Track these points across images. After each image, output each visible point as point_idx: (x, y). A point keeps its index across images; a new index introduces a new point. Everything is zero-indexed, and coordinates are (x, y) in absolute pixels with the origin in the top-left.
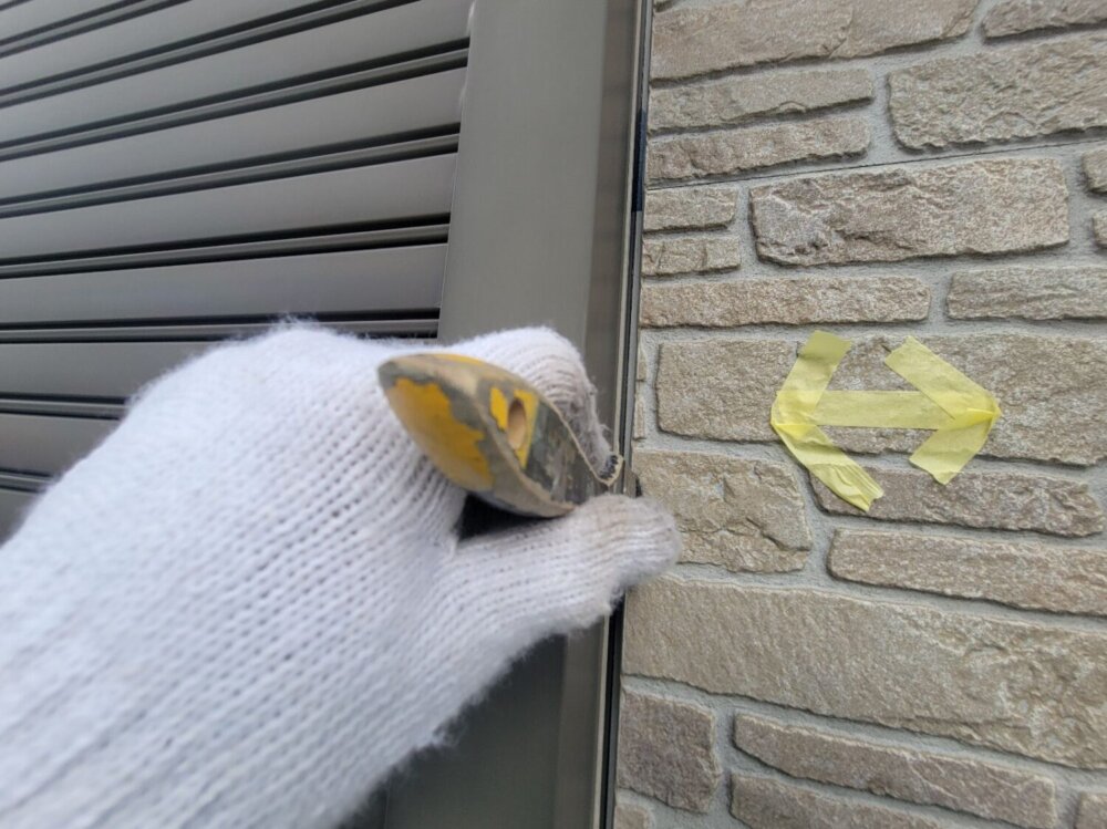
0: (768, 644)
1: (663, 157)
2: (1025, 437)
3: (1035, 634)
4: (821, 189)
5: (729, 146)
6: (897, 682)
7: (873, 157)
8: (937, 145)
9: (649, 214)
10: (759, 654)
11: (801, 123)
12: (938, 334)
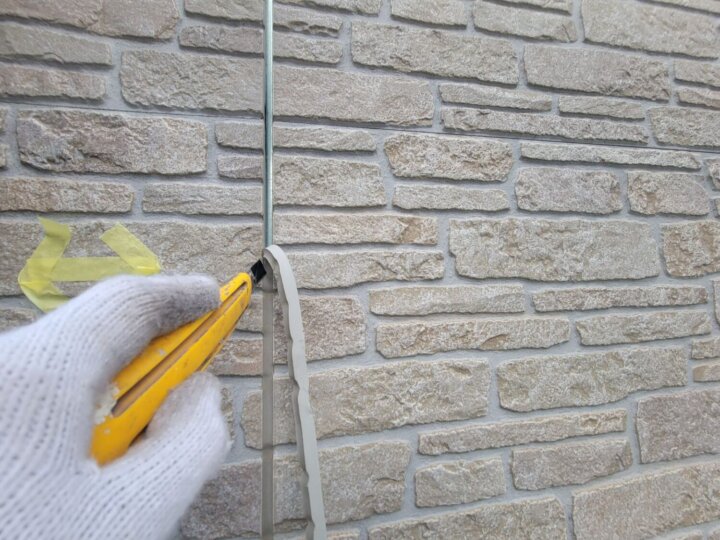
4: (69, 120)
7: (109, 104)
8: (145, 104)
11: (60, 71)
12: (137, 221)
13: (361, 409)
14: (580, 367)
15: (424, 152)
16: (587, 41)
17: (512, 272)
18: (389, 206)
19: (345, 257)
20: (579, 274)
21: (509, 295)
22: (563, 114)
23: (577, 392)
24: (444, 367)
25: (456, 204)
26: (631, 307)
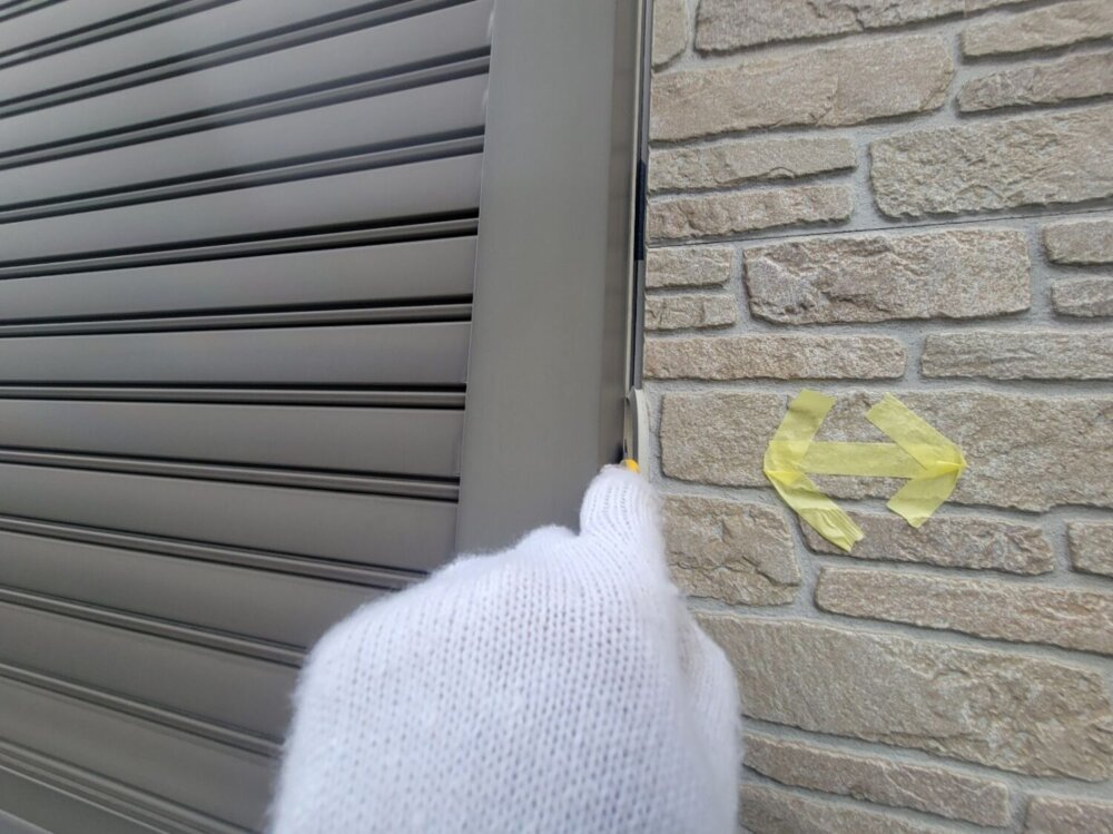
0: (763, 670)
1: (662, 217)
2: (987, 486)
3: (994, 660)
4: (808, 252)
5: (724, 208)
6: (874, 702)
7: (856, 223)
8: (914, 214)
9: (650, 271)
10: (754, 679)
11: (790, 188)
12: (913, 391)
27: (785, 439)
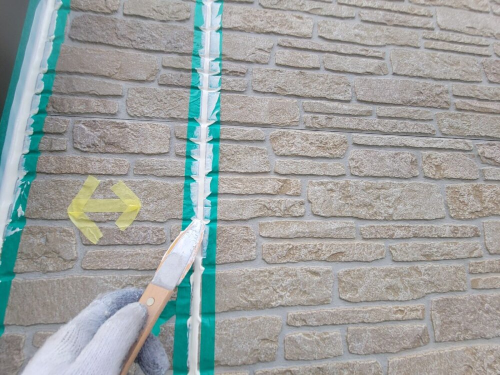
0: (53, 300)
2: (148, 214)
3: (143, 278)
4: (99, 125)
7: (120, 116)
8: (138, 115)
10: (48, 305)
12: (130, 180)
13: (252, 294)
14: (392, 275)
15: (293, 141)
16: (394, 74)
17: (347, 213)
18: (273, 173)
19: (245, 202)
20: (391, 216)
21: (345, 227)
22: (379, 117)
23: (390, 291)
24: (304, 270)
25: (311, 172)
26: (426, 237)
27: (79, 198)
